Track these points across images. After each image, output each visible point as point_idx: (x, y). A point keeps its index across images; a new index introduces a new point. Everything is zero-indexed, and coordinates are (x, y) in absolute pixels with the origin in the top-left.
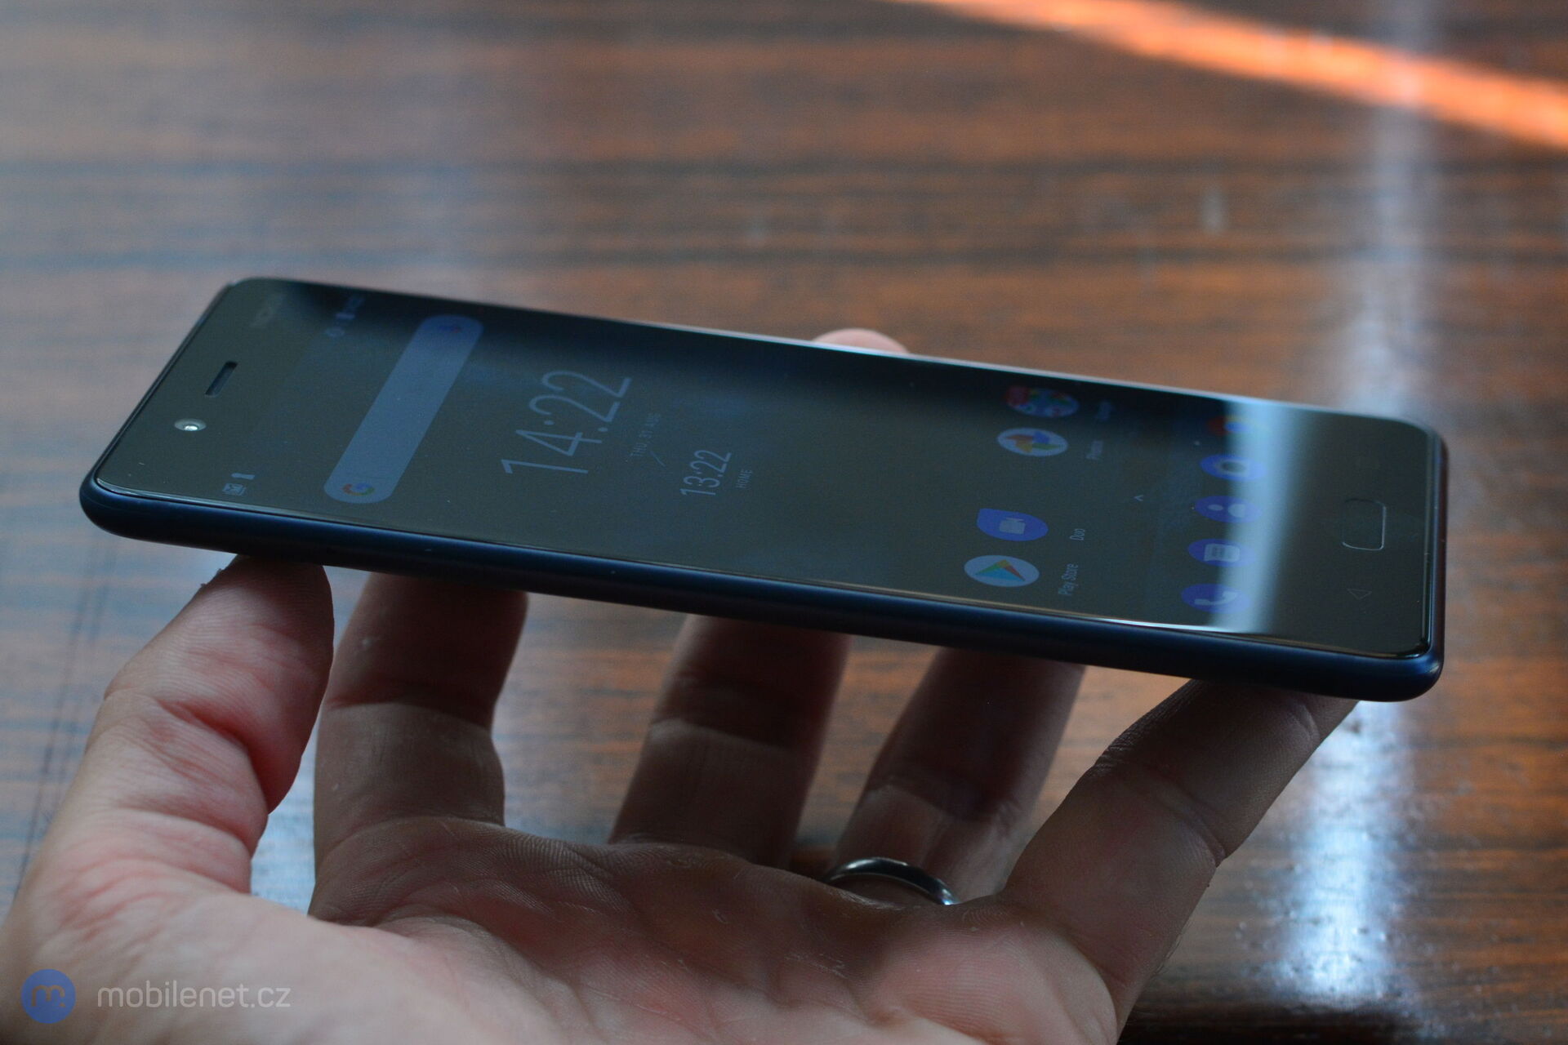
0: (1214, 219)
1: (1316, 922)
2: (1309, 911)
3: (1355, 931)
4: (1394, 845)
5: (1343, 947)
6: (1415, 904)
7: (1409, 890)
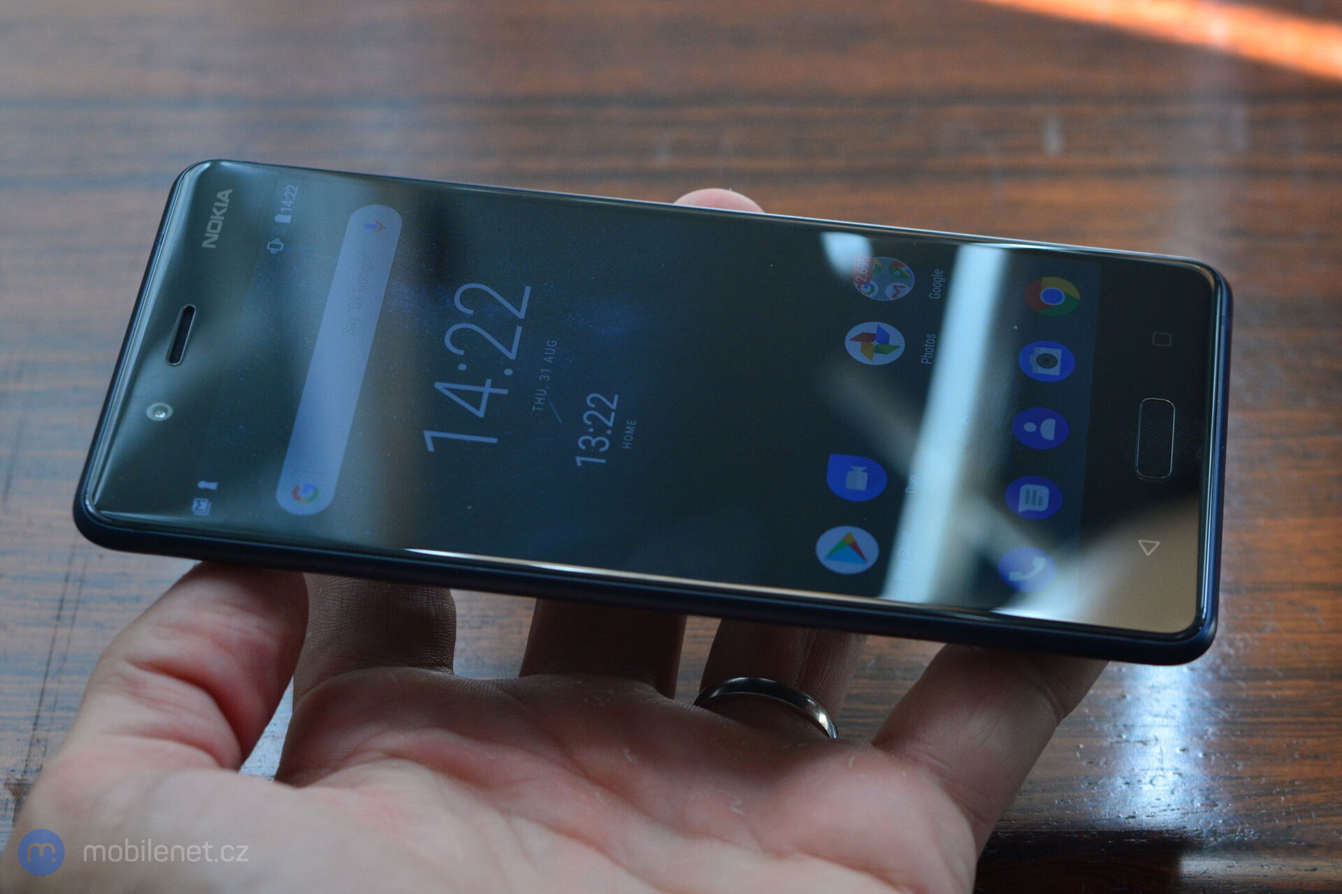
0: (1053, 143)
1: (1144, 743)
2: (1138, 733)
3: (1177, 750)
4: (1210, 676)
5: (1167, 765)
6: (1228, 727)
7: (1223, 714)
